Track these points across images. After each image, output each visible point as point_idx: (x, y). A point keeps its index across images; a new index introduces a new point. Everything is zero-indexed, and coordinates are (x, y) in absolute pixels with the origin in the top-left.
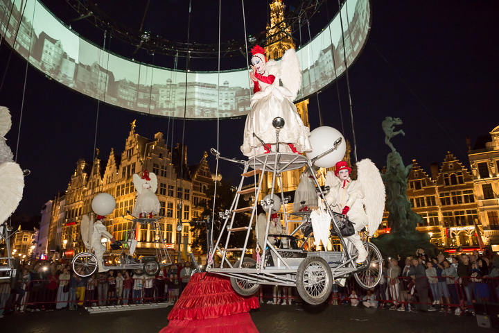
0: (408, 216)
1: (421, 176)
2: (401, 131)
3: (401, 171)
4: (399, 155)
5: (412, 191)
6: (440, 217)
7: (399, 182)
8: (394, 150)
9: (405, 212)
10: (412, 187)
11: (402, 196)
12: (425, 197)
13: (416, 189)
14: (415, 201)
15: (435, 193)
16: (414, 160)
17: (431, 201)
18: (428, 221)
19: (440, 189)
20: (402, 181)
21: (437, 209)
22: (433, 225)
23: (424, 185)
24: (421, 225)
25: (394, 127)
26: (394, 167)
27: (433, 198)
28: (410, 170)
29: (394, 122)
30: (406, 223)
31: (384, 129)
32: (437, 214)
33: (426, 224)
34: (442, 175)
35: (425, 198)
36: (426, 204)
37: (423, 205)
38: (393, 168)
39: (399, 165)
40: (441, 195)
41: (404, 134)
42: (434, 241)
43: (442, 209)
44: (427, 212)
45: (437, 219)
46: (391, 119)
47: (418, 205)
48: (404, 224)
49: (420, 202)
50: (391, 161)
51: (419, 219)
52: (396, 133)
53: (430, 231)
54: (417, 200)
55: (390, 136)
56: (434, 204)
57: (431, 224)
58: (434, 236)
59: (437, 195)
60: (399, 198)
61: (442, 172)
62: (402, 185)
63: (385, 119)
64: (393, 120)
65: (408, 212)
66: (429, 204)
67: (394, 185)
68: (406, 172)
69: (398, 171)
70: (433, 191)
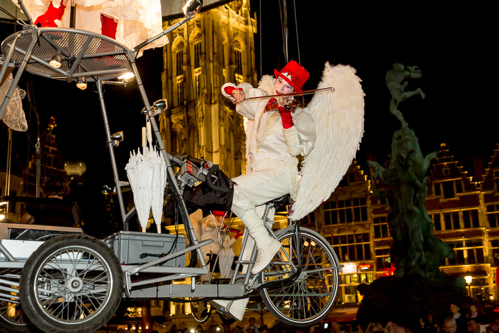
0: (427, 246)
1: (454, 172)
2: (419, 90)
3: (415, 163)
4: (413, 133)
5: (438, 200)
6: (487, 248)
7: (411, 183)
8: (405, 124)
9: (422, 238)
10: (438, 193)
11: (416, 209)
12: (460, 211)
13: (445, 197)
14: (442, 218)
15: (478, 204)
16: (443, 145)
17: (472, 219)
18: (466, 255)
19: (487, 198)
20: (418, 182)
21: (481, 233)
22: (474, 263)
23: (459, 190)
24: (452, 262)
25: (406, 83)
26: (404, 156)
27: (475, 213)
28: (433, 161)
29: (407, 73)
30: (424, 259)
31: (390, 85)
32: (480, 243)
33: (462, 261)
34: (491, 172)
35: (461, 214)
36: (462, 224)
37: (457, 226)
38: (402, 158)
39: (412, 152)
40: (490, 208)
41: (423, 96)
42: (476, 291)
43: (491, 234)
44: (463, 239)
45: (480, 252)
46: (402, 67)
47: (448, 227)
48: (420, 259)
49: (452, 221)
50: (400, 145)
51: (446, 250)
52: (409, 94)
53: (468, 273)
54: (447, 216)
55: (400, 100)
56: (476, 224)
57: (471, 260)
58: (474, 283)
59: (482, 209)
60: (411, 213)
61: (493, 167)
62: (417, 189)
63: (391, 68)
64: (406, 69)
65: (426, 237)
66: (467, 225)
67: (403, 188)
68: (426, 164)
69: (410, 163)
70: (474, 201)
